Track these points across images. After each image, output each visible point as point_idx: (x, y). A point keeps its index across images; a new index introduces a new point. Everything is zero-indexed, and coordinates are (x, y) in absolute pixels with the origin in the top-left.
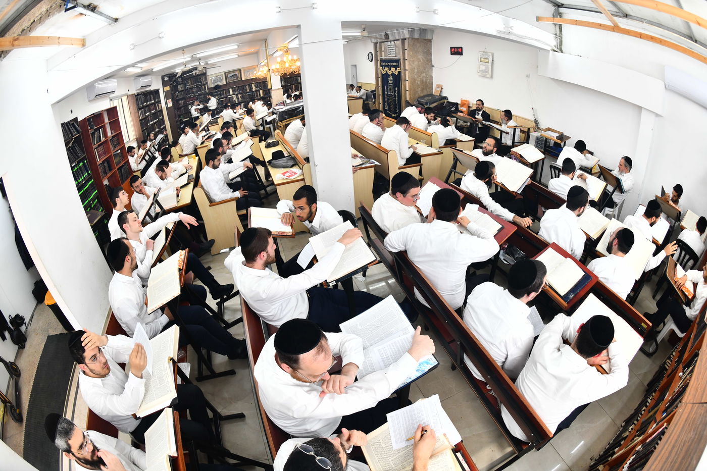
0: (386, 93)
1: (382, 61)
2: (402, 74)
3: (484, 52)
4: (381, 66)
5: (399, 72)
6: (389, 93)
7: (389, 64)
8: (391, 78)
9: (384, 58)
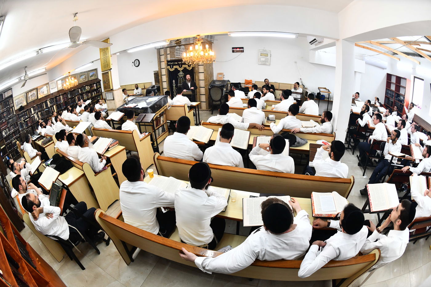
0: (174, 85)
1: (168, 62)
2: (197, 69)
3: (263, 50)
4: (168, 65)
5: (193, 67)
6: (179, 85)
7: (180, 63)
8: (181, 73)
9: (169, 59)
